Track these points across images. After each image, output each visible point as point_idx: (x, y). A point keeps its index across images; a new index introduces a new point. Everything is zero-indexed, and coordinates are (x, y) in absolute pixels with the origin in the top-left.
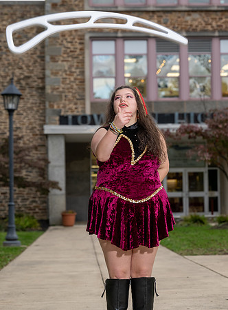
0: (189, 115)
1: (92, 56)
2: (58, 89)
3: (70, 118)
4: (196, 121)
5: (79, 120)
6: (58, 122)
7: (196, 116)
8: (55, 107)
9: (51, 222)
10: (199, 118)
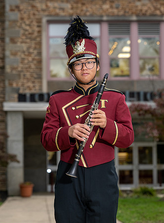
0: (139, 94)
1: (48, 38)
2: (17, 68)
3: (28, 96)
4: (146, 99)
5: (37, 97)
6: (17, 99)
7: (145, 94)
8: (15, 85)
9: (10, 193)
10: (148, 96)
